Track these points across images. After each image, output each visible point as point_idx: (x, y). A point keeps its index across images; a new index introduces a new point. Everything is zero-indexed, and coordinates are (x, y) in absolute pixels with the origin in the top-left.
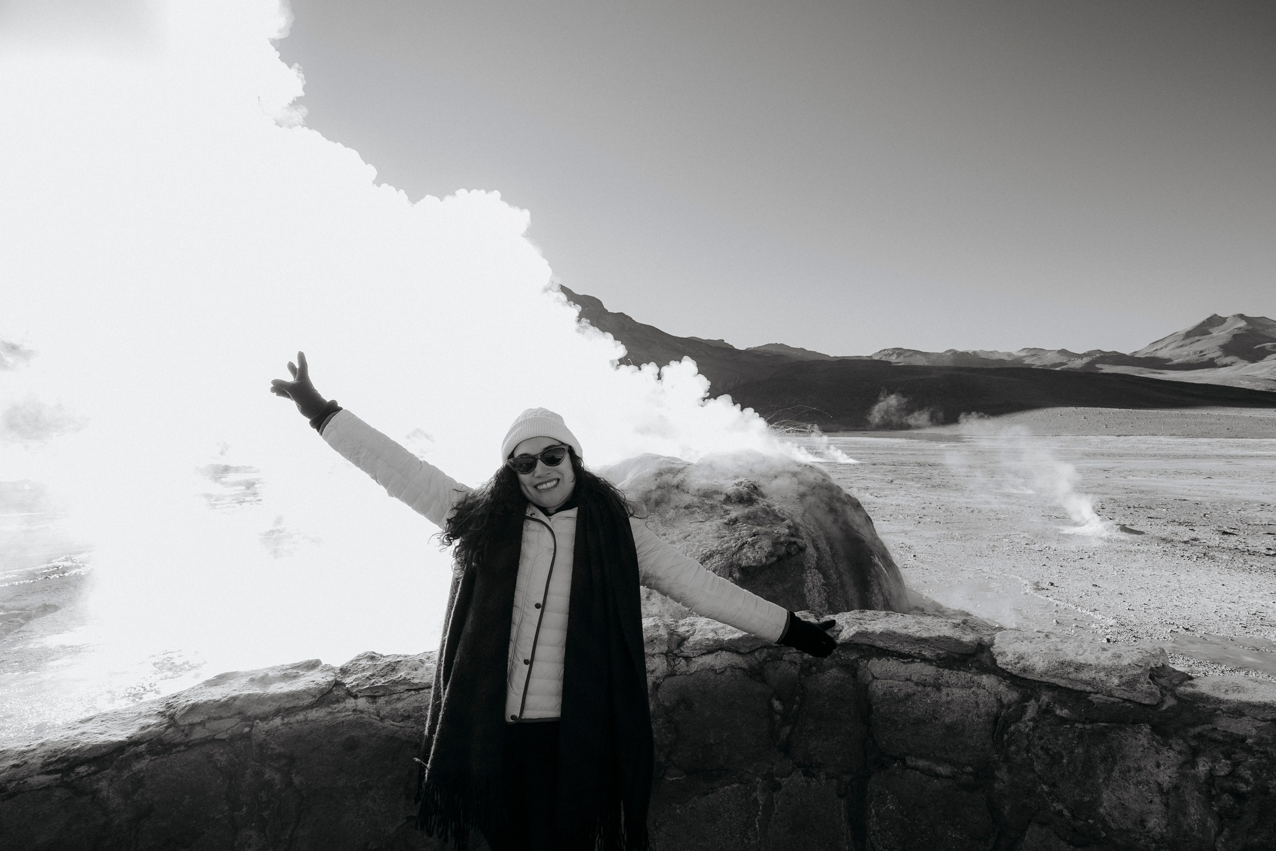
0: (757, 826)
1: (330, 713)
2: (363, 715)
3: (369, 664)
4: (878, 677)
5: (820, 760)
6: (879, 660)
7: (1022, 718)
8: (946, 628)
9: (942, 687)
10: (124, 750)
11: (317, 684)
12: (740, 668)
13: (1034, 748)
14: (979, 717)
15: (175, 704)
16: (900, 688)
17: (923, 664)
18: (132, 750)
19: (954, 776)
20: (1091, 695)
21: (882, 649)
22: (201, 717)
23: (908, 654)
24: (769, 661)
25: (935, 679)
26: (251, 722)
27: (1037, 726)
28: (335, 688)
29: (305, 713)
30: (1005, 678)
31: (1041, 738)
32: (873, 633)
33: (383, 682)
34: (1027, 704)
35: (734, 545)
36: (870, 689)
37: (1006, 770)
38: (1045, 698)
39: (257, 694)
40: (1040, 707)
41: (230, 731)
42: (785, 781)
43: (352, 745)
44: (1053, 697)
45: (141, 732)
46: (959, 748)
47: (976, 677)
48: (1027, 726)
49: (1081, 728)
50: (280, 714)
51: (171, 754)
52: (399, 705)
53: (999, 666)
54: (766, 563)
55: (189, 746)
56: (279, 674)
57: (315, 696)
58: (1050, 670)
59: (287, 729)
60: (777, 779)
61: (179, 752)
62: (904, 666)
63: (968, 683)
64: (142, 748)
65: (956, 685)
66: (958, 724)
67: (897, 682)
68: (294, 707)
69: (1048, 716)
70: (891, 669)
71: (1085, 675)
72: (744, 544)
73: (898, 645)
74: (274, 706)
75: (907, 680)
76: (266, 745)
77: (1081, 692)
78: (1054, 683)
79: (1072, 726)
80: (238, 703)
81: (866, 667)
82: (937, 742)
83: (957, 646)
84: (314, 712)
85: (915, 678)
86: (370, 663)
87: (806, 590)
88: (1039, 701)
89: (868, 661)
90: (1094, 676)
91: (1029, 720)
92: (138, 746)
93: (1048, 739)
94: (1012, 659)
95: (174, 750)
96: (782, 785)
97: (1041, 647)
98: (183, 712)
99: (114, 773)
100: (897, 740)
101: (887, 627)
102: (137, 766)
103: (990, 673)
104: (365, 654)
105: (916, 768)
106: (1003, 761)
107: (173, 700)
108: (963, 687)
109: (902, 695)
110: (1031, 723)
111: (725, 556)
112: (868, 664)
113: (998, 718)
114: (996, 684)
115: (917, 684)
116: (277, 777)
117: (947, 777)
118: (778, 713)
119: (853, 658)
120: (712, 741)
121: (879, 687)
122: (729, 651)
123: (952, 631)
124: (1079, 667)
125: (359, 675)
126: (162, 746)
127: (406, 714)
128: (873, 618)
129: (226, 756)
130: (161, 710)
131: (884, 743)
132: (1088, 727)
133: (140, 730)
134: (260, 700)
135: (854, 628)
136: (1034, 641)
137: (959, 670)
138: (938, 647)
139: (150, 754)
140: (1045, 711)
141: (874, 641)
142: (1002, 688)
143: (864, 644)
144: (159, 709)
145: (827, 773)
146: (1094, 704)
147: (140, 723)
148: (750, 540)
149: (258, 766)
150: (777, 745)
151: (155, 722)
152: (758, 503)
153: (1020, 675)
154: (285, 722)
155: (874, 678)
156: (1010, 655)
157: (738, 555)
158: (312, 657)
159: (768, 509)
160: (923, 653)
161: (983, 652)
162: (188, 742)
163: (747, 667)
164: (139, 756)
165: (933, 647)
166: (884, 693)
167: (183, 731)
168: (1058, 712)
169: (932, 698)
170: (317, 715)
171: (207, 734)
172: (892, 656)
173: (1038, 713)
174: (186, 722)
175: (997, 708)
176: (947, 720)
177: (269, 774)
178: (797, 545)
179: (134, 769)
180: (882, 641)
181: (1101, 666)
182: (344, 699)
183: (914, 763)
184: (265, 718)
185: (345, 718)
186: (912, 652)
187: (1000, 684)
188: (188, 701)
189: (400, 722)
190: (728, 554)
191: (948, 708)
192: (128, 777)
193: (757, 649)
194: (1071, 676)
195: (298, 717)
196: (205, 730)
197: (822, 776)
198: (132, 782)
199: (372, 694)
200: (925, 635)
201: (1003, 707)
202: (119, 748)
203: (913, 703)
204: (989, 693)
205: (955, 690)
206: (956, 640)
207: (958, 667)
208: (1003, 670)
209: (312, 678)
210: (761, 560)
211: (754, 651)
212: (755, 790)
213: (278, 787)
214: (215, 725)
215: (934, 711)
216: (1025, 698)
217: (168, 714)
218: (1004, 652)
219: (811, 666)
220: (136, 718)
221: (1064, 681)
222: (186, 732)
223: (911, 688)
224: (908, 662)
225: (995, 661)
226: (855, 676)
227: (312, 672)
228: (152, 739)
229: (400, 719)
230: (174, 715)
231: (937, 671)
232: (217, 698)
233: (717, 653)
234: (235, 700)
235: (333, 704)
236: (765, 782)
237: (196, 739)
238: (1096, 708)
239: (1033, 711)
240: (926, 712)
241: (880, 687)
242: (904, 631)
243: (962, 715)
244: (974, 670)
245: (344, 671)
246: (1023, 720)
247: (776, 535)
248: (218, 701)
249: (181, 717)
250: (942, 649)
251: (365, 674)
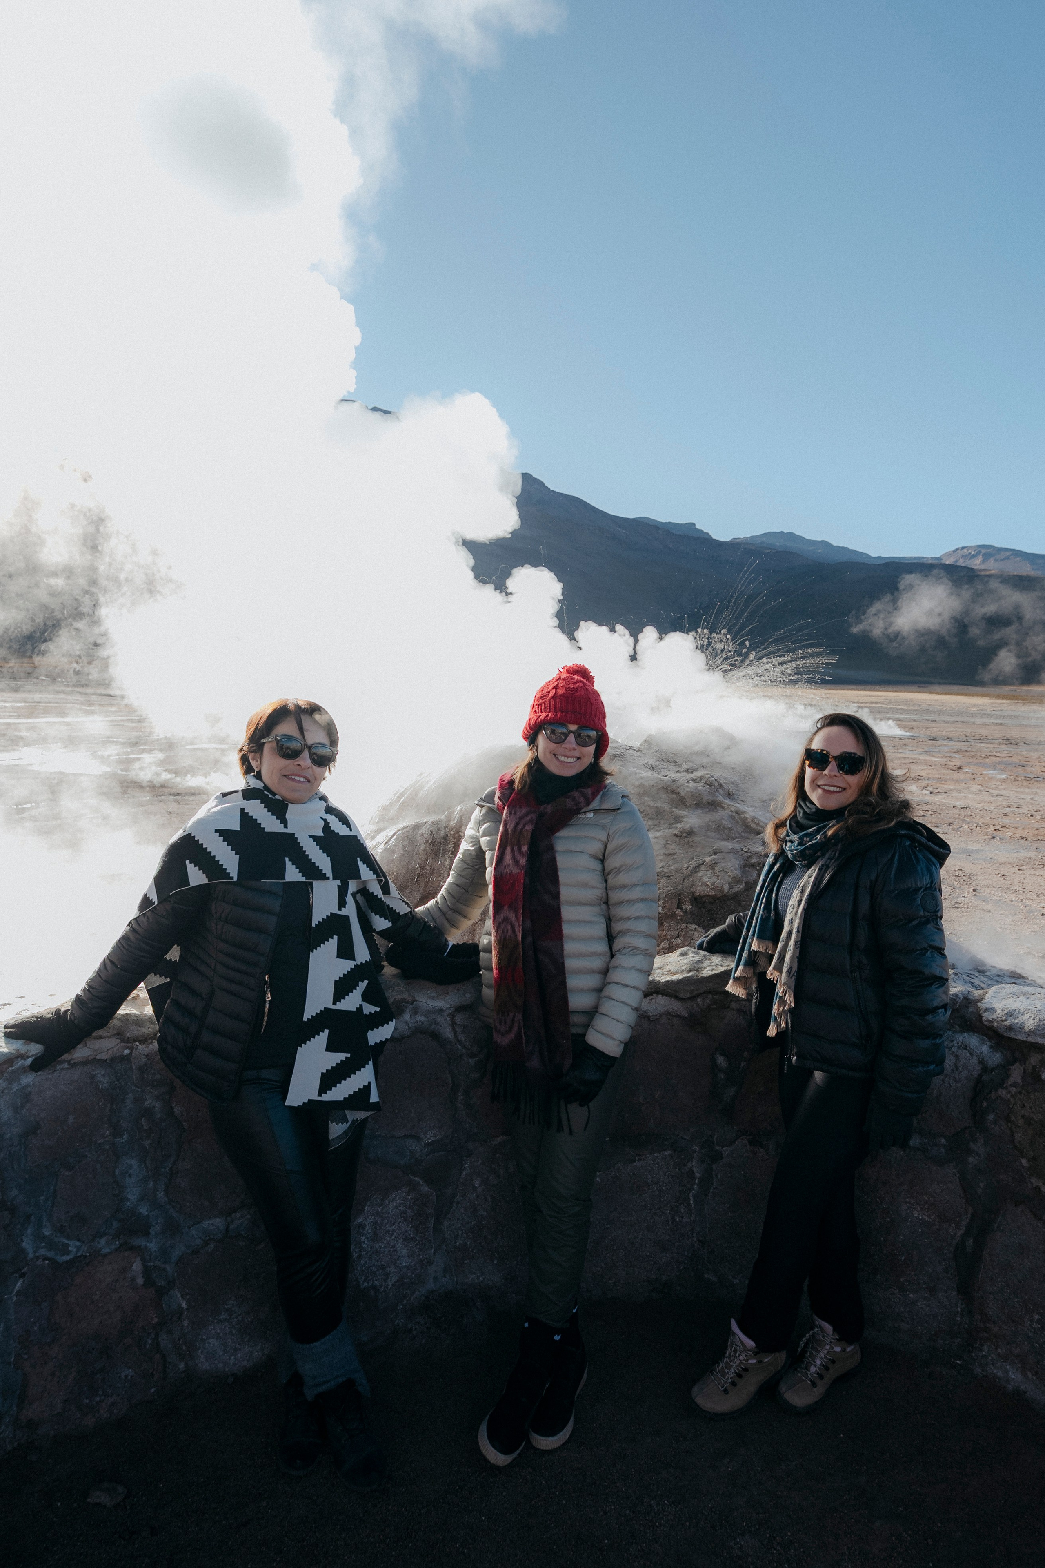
0: (692, 1202)
7: (1005, 1083)
12: (678, 1016)
13: (1014, 1115)
14: (956, 1081)
19: (925, 1150)
24: (714, 1009)
27: (1021, 1092)
30: (990, 1037)
31: (1023, 1104)
34: (1012, 1067)
35: (687, 865)
37: (982, 1142)
38: (1033, 1060)
40: (1025, 1070)
42: (726, 1150)
44: (1041, 1059)
46: (932, 1118)
47: (957, 1036)
48: (1010, 1092)
53: (986, 1023)
54: (728, 892)
60: (719, 1147)
69: (1033, 1081)
78: (1042, 1044)
88: (1026, 1064)
91: (1012, 1086)
94: (1001, 1015)
96: (724, 1155)
103: (973, 1031)
106: (980, 1132)
110: (1014, 1089)
111: (673, 880)
113: (980, 1083)
114: (980, 1043)
117: (916, 1150)
118: (722, 1070)
120: (641, 1100)
122: (666, 995)
136: (1033, 999)
140: (1031, 1075)
142: (987, 1049)
150: (720, 1108)
153: (1005, 1034)
156: (1000, 1012)
157: (691, 879)
161: (969, 1007)
163: (686, 1015)
173: (1023, 1077)
175: (980, 1071)
187: (985, 1043)
190: (678, 877)
193: (700, 994)
197: (772, 1148)
201: (986, 1071)
204: (972, 1054)
208: (990, 1028)
211: (696, 997)
212: (691, 1159)
216: (1012, 1061)
218: (994, 1008)
225: (980, 1018)
233: (651, 997)
236: (703, 1151)
239: (1018, 1075)
244: (956, 1028)
246: (1006, 1085)
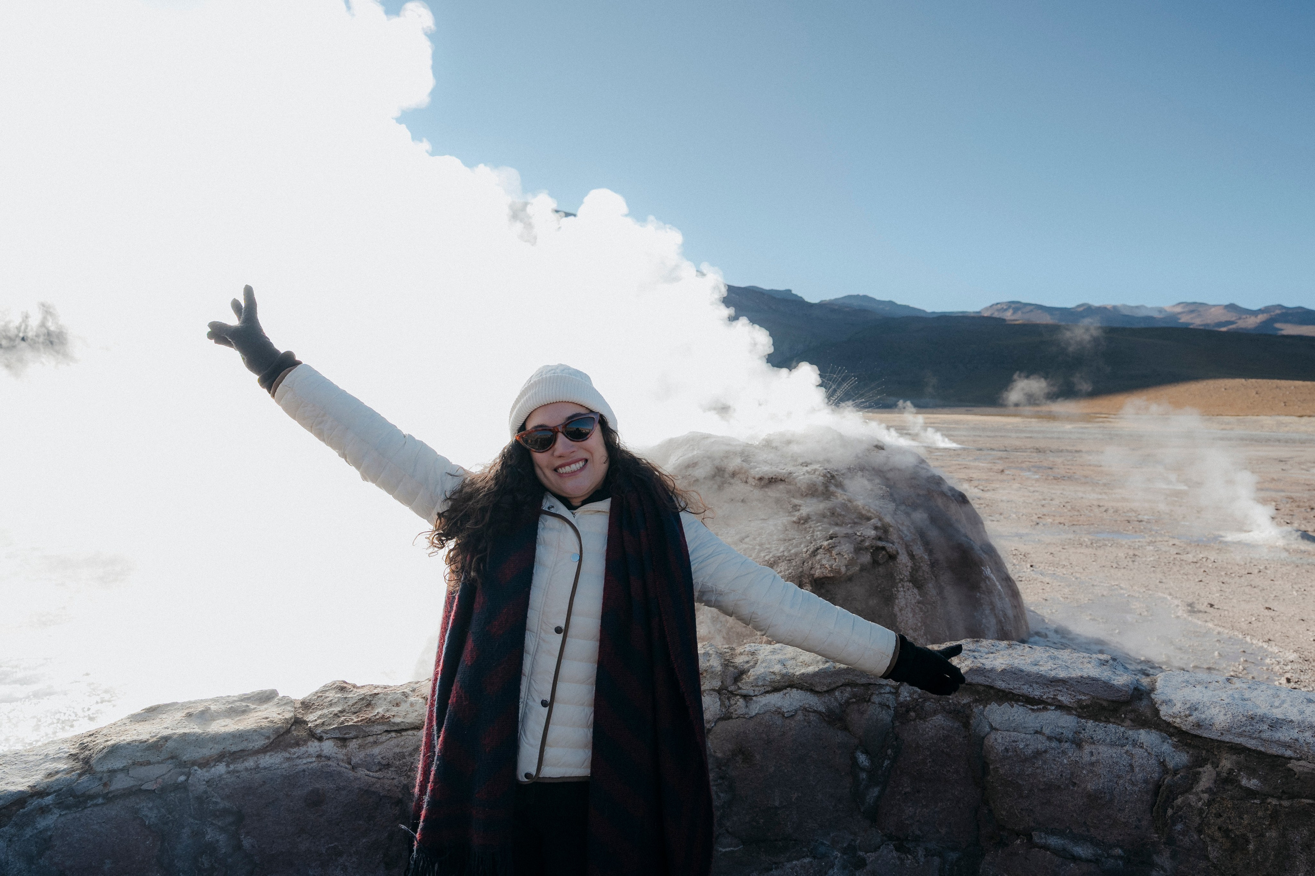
1: (288, 759)
2: (330, 763)
3: (339, 697)
4: (998, 727)
5: (918, 832)
6: (1000, 705)
7: (1193, 788)
8: (1089, 666)
9: (1084, 743)
10: (26, 802)
11: (272, 722)
12: (815, 711)
13: (1209, 828)
14: (1133, 784)
15: (91, 745)
16: (1029, 743)
17: (1058, 713)
18: (36, 802)
19: (1097, 859)
20: (1292, 761)
21: (1003, 691)
22: (124, 761)
23: (1039, 699)
24: (853, 703)
25: (1075, 733)
26: (187, 770)
27: (1214, 800)
28: (294, 727)
29: (256, 758)
30: (1171, 735)
31: (1219, 815)
32: (992, 670)
33: (356, 720)
34: (1201, 769)
35: (805, 550)
36: (986, 742)
37: (1168, 855)
38: (1227, 763)
39: (194, 734)
40: (1218, 774)
41: (160, 780)
42: (871, 857)
43: (315, 800)
44: (1238, 763)
45: (48, 780)
46: (1105, 824)
47: (1130, 732)
48: (1200, 799)
49: (1276, 805)
50: (225, 759)
51: (86, 808)
52: (376, 750)
53: (1164, 718)
54: (846, 573)
55: (110, 798)
56: (223, 707)
57: (268, 738)
58: (1235, 726)
59: (233, 779)
60: (861, 853)
61: (96, 805)
62: (1033, 715)
63: (1119, 739)
64: (49, 800)
65: (1104, 741)
66: (1105, 793)
67: (1023, 735)
68: (242, 751)
69: (1229, 787)
70: (1015, 717)
71: (1284, 735)
72: (818, 549)
73: (1026, 687)
74: (216, 750)
75: (1036, 732)
76: (207, 798)
77: (1277, 756)
78: (1240, 744)
79: (1263, 802)
80: (170, 744)
81: (982, 713)
82: (1075, 815)
83: (1105, 691)
84: (267, 757)
85: (1047, 731)
86: (339, 695)
87: (896, 609)
88: (1218, 767)
89: (985, 707)
90: (1296, 736)
91: (1203, 792)
92: (43, 798)
93: (1229, 818)
94: (1181, 710)
95: (90, 803)
96: (867, 862)
97: (1221, 694)
98: (100, 755)
99: (13, 831)
100: (1022, 809)
101: (1011, 662)
102: (42, 822)
103: (1150, 727)
104: (334, 684)
105: (1046, 847)
106: (1165, 843)
107: (89, 739)
108: (1113, 744)
109: (1030, 752)
110: (1206, 796)
111: (794, 564)
112: (983, 711)
113: (1160, 787)
114: (1158, 741)
115: (1050, 738)
116: (222, 838)
117: (1088, 861)
118: (863, 769)
119: (965, 701)
120: (777, 804)
121: (998, 741)
122: (801, 689)
123: (1099, 670)
124: (1275, 724)
125: (325, 711)
126: (74, 797)
127: (384, 762)
128: (991, 651)
129: (155, 811)
130: (73, 752)
131: (1004, 813)
132: (1286, 803)
133: (47, 778)
134: (197, 741)
135: (967, 663)
136: (1212, 686)
137: (1108, 721)
138: (1079, 692)
139: (59, 808)
140: (1226, 781)
141: (994, 680)
142: (1166, 748)
143: (981, 685)
144: (71, 750)
145: (926, 849)
146: (1296, 774)
147: (47, 769)
148: (825, 543)
149: (197, 824)
150: (862, 810)
151: (66, 767)
152: (836, 496)
153: (1193, 732)
154: (230, 769)
155: (993, 729)
156: (1179, 705)
157: (810, 563)
158: (266, 687)
159: (849, 505)
160: (1059, 698)
161: (1141, 699)
162: (108, 793)
163: (824, 710)
164: (44, 811)
165: (1073, 691)
166: (1006, 748)
167: (101, 779)
168: (1244, 782)
169: (1070, 757)
170: (272, 761)
171: (132, 783)
172: (1017, 701)
173: (1215, 782)
174: (105, 768)
175: (1159, 773)
176: (1090, 787)
177: (210, 835)
178: (886, 551)
179: (39, 826)
180: (1004, 681)
181: (1307, 724)
182: (306, 742)
183: (1044, 841)
184: (205, 764)
185: (306, 766)
186: (1045, 697)
187: (1164, 742)
188: (107, 741)
189: (377, 772)
190: (799, 560)
191: (1092, 771)
192: (31, 836)
193: (838, 687)
194: (1264, 735)
195: (246, 764)
196: (129, 779)
197: (921, 852)
198: (36, 843)
199: (341, 736)
200: (1062, 674)
201: (1167, 773)
202: (20, 800)
203: (1045, 762)
204: (1149, 753)
205: (1102, 748)
206: (1104, 682)
207: (1106, 717)
208: (1168, 724)
209: (265, 714)
210: (840, 569)
211: (833, 690)
212: (832, 867)
213: (224, 851)
214: (142, 772)
215: (1072, 774)
216: (1199, 762)
217: (82, 756)
218: (1170, 701)
219: (908, 711)
220: (41, 762)
221: (1253, 742)
222: (105, 780)
223: (1041, 743)
224: (1039, 710)
225: (1157, 712)
226: (966, 725)
227: (265, 706)
228: (60, 790)
229: (378, 768)
230: (89, 759)
231: (1078, 723)
232: (144, 737)
233: (785, 691)
234: (166, 741)
235: (291, 747)
236: (845, 857)
237: (118, 790)
238: (1298, 779)
239: (1209, 779)
240: (1061, 775)
241: (1000, 740)
242: (1034, 669)
243: (1110, 781)
244: (1128, 723)
245: (306, 705)
246: (1194, 790)
247: (860, 538)
248: (146, 741)
249: (98, 762)
250: (1084, 694)
251: (332, 709)
